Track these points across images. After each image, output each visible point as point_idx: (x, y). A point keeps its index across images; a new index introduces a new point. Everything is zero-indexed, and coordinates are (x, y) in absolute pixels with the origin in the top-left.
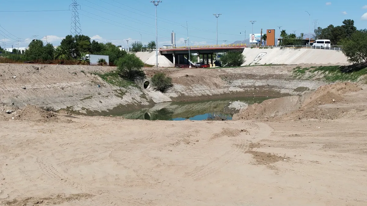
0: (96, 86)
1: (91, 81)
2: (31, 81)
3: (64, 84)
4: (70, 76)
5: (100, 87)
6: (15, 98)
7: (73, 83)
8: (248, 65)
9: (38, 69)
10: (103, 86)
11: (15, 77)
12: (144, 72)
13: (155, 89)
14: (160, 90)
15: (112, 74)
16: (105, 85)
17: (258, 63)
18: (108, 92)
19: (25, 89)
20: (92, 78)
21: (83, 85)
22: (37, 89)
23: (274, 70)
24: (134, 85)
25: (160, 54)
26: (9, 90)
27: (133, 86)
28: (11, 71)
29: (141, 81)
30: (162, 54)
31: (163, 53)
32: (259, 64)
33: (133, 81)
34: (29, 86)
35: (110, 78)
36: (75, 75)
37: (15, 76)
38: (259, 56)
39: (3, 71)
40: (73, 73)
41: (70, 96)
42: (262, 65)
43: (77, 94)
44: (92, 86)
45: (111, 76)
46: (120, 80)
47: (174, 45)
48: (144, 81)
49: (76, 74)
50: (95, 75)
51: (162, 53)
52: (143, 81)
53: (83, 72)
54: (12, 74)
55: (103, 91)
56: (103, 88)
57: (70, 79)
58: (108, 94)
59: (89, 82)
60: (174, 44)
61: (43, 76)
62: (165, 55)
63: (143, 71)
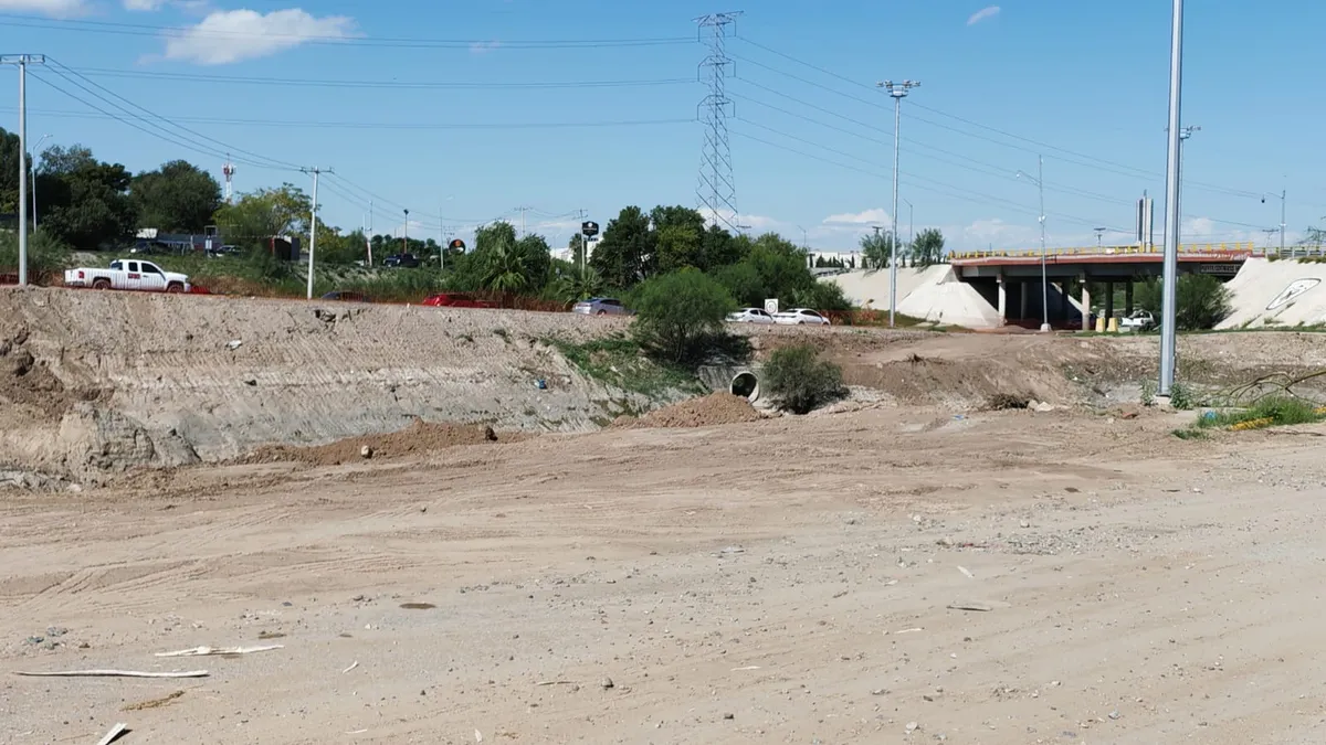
0: (533, 383)
1: (522, 365)
2: (286, 358)
3: (407, 374)
4: (446, 345)
5: (545, 387)
6: (204, 414)
7: (440, 372)
8: (1240, 326)
9: (332, 318)
10: (560, 384)
11: (239, 342)
12: (750, 340)
13: (775, 402)
14: (791, 407)
15: (617, 345)
16: (567, 380)
17: (1275, 319)
18: (569, 409)
19: (253, 383)
20: (530, 355)
21: (480, 379)
22: (297, 386)
23: (1306, 347)
24: (690, 386)
25: (954, 276)
26: (195, 385)
27: (685, 390)
28: (230, 322)
29: (724, 372)
30: (963, 279)
31: (967, 274)
32: (1280, 325)
33: (694, 370)
34: (271, 376)
35: (603, 356)
36: (464, 343)
37: (240, 339)
38: (1290, 294)
39: (203, 323)
40: (462, 336)
41: (406, 416)
42: (1285, 329)
43: (441, 410)
44: (516, 382)
45: (609, 349)
46: (641, 367)
47: (1149, 244)
48: (735, 373)
49: (471, 340)
50: (547, 346)
51: (961, 273)
52: (732, 373)
53: (502, 333)
54: (229, 332)
55: (550, 404)
56: (557, 391)
57: (438, 356)
58: (567, 414)
59: (510, 368)
60: (1148, 240)
61: (341, 344)
62: (973, 281)
63: (746, 338)
